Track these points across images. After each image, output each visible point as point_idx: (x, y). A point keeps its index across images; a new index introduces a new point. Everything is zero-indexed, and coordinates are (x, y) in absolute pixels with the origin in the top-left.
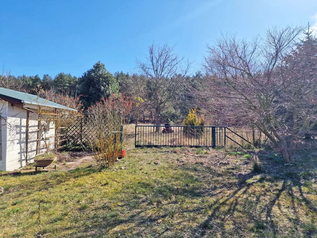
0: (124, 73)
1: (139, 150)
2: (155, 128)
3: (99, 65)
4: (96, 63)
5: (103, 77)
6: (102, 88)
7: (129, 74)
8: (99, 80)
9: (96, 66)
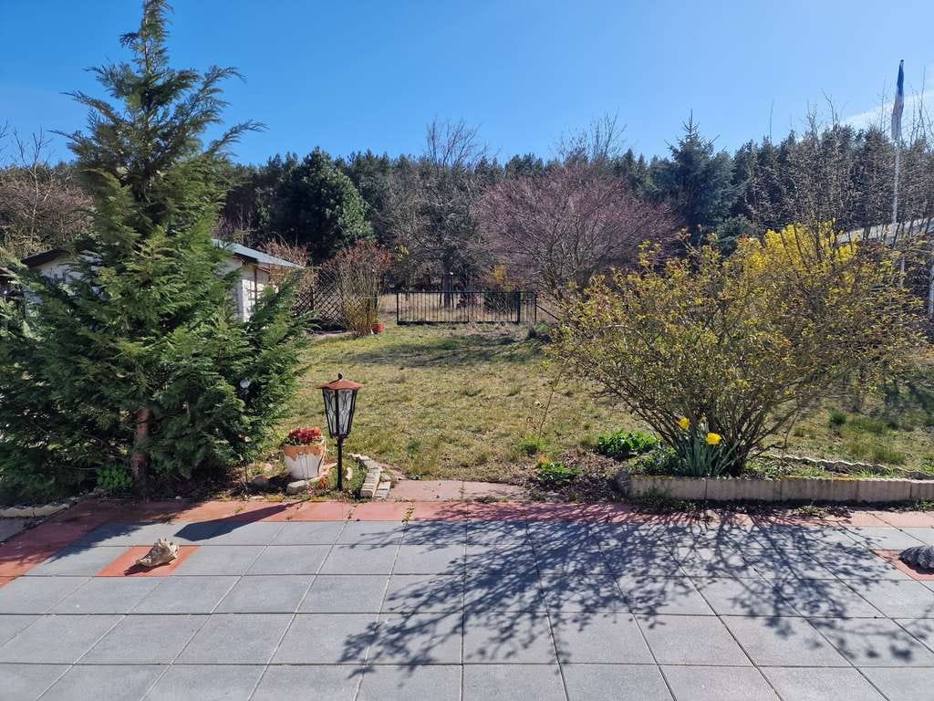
0: (374, 154)
1: (404, 329)
2: (443, 295)
3: (317, 156)
4: (310, 152)
5: (327, 185)
6: (328, 211)
7: (389, 155)
8: (320, 193)
9: (310, 158)
